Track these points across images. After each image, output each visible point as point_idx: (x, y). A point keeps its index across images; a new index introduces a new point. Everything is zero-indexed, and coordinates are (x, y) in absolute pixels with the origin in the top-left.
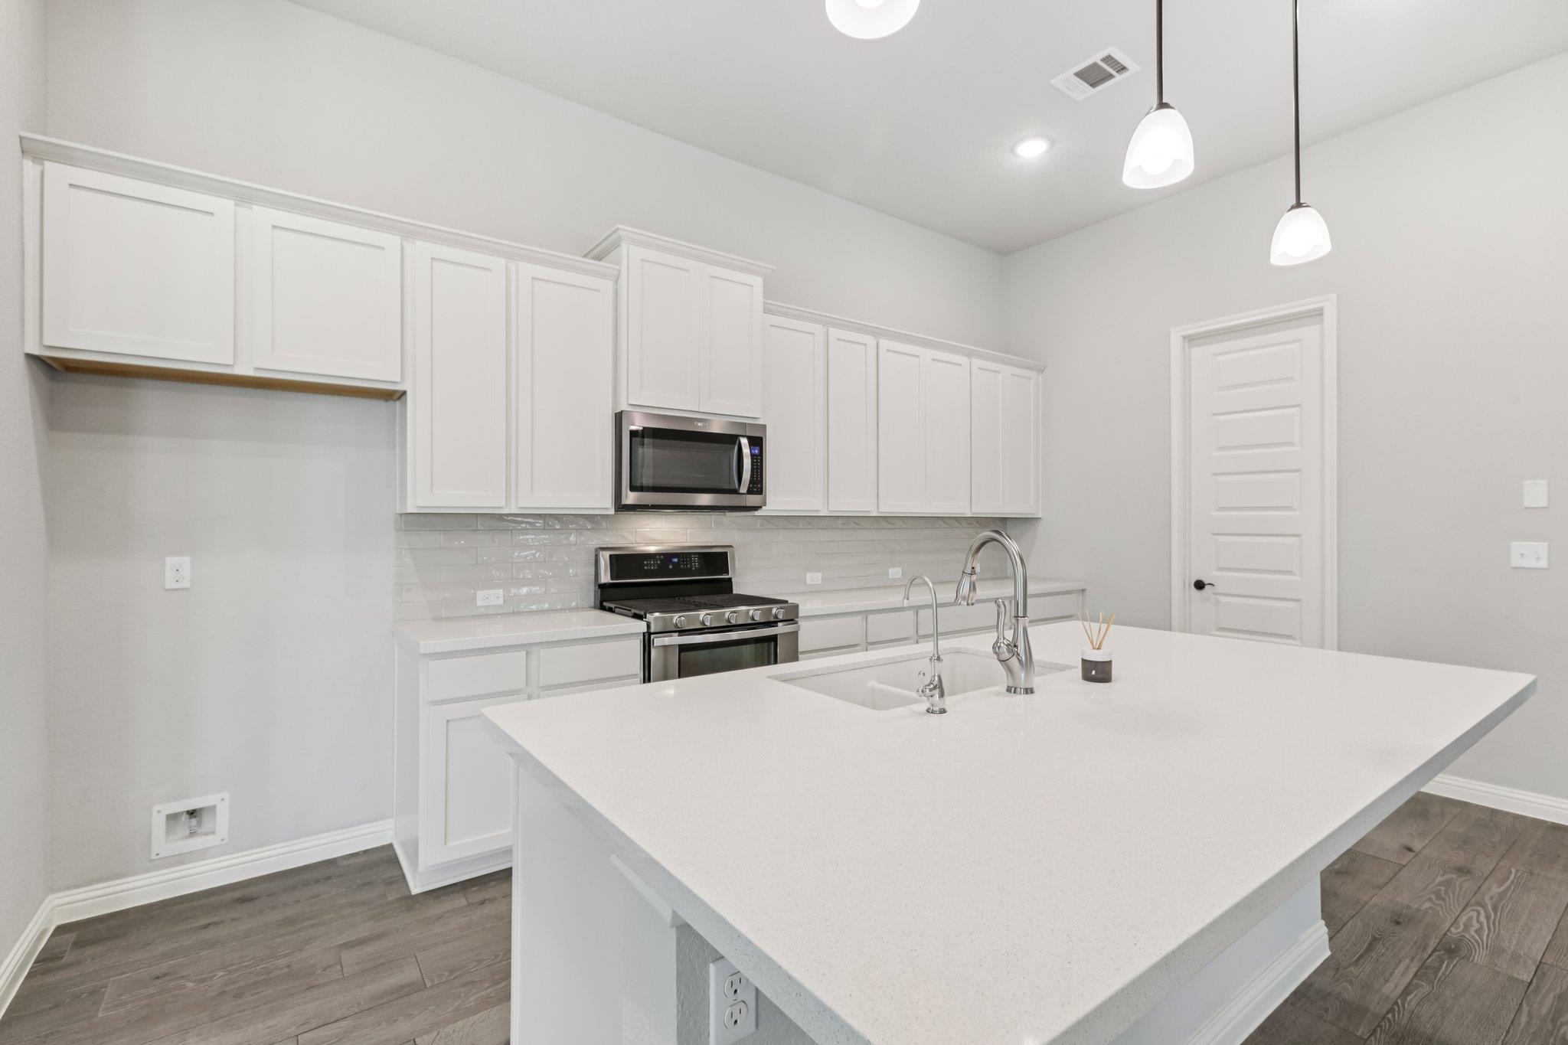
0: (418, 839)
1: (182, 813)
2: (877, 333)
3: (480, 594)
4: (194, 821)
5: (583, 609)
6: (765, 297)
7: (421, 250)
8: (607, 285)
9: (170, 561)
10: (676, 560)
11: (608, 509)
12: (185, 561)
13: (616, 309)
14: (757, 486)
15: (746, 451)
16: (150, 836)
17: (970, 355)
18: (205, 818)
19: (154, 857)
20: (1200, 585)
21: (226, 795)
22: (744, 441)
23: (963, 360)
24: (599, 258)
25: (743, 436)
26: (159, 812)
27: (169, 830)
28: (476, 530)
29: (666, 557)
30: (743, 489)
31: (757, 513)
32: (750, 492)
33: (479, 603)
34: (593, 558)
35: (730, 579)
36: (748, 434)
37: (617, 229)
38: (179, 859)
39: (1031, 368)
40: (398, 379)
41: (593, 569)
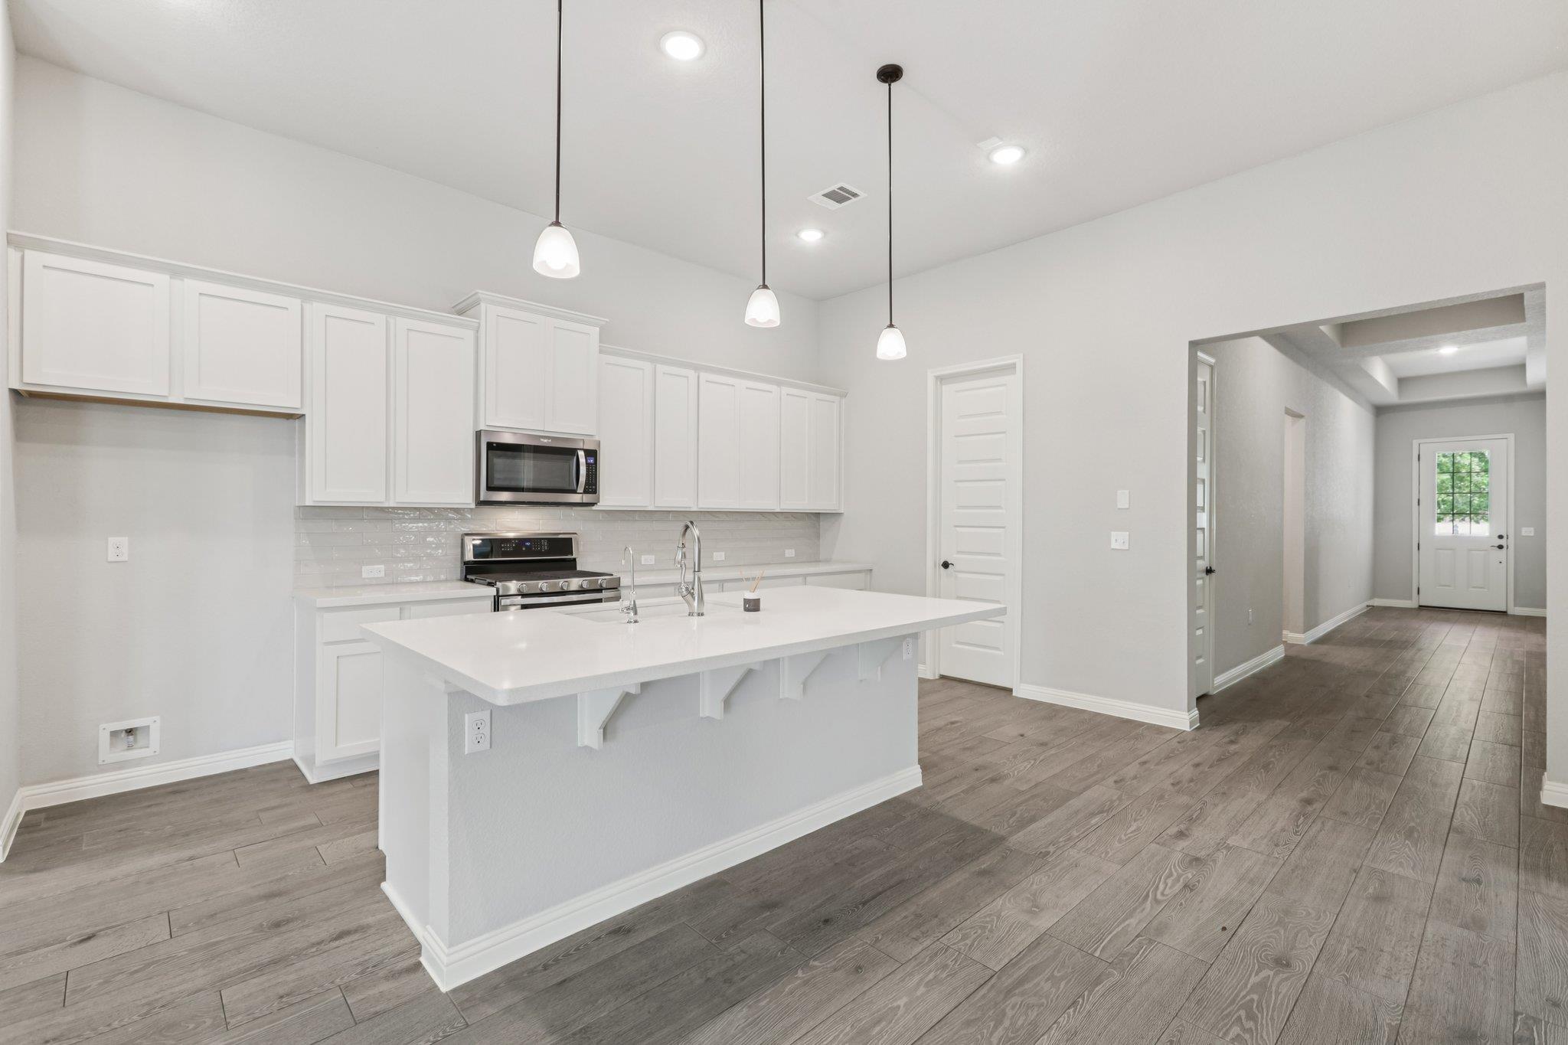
0: (314, 755)
1: (121, 731)
2: (697, 368)
3: (364, 568)
4: (131, 738)
5: (451, 580)
6: (600, 342)
7: (317, 310)
8: (469, 334)
9: (112, 540)
10: (528, 544)
11: (469, 504)
12: (124, 541)
13: (477, 352)
14: (592, 487)
15: (582, 460)
16: (98, 747)
17: (779, 384)
18: (140, 736)
19: (100, 762)
20: (946, 565)
21: (157, 718)
22: (581, 454)
23: (773, 388)
24: (461, 313)
25: (580, 449)
26: (104, 729)
27: (112, 744)
28: (363, 519)
29: (521, 541)
30: (581, 489)
31: (594, 508)
32: (586, 492)
33: (364, 575)
34: (460, 542)
35: (575, 560)
36: (585, 448)
37: (476, 293)
38: (120, 765)
39: (835, 395)
40: (299, 406)
41: (459, 550)
